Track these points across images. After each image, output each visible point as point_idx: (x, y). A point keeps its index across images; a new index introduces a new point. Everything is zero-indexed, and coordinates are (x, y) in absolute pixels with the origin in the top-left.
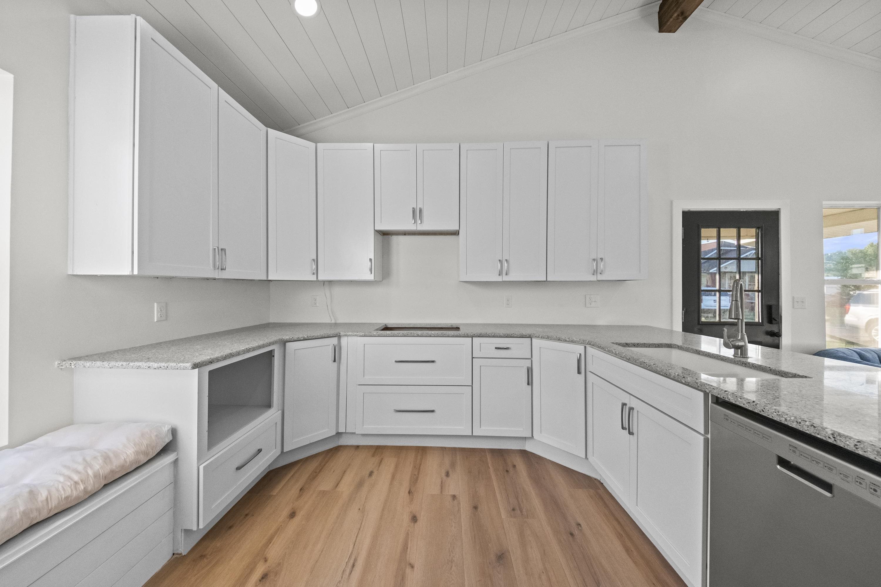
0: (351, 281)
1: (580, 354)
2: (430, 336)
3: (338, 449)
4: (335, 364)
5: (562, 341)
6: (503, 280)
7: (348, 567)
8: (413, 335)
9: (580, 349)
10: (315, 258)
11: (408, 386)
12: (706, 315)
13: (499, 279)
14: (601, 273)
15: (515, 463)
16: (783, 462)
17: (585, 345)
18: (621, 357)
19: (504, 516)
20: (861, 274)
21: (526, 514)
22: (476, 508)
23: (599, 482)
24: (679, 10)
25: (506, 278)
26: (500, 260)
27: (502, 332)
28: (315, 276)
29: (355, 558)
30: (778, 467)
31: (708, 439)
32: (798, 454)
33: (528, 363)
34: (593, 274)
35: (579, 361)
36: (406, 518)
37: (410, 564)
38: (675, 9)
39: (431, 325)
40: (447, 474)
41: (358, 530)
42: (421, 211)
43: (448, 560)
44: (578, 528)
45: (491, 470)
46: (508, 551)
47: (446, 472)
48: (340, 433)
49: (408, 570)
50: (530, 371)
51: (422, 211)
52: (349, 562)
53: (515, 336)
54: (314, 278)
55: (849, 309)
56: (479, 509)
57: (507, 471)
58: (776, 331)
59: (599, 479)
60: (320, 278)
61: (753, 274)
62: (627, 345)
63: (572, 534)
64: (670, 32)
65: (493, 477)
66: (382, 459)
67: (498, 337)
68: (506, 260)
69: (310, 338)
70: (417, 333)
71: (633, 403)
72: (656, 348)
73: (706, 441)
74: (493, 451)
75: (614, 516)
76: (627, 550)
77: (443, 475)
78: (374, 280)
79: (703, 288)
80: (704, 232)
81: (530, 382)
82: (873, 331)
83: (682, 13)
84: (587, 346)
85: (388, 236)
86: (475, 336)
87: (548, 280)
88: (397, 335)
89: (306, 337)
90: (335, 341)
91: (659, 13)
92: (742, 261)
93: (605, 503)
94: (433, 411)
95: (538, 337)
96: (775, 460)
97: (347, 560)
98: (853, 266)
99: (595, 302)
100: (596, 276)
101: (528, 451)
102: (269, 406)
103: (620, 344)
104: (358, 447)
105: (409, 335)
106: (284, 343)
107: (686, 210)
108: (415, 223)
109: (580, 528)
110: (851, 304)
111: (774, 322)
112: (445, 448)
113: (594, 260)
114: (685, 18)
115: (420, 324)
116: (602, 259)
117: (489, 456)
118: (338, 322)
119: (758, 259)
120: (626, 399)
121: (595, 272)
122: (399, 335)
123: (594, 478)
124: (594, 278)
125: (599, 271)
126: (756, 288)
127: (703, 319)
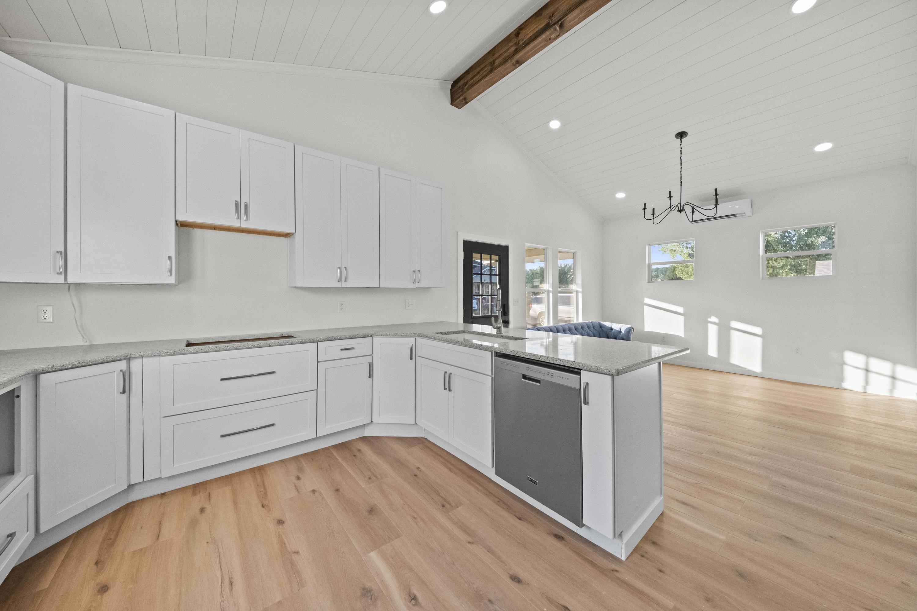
0: (122, 285)
1: (412, 345)
2: (270, 346)
3: (129, 507)
4: (124, 396)
5: (398, 336)
6: (342, 286)
7: (225, 587)
8: (247, 346)
9: (411, 340)
10: (62, 250)
11: (239, 405)
12: (475, 312)
13: (338, 285)
14: (418, 282)
15: (359, 448)
16: (524, 377)
17: (415, 337)
18: (443, 341)
19: (363, 485)
20: (539, 285)
21: (380, 477)
22: (337, 490)
23: (424, 438)
24: (463, 96)
25: (344, 285)
26: (339, 268)
27: (346, 334)
28: (62, 276)
29: (229, 576)
30: (523, 379)
31: (493, 377)
32: (529, 370)
33: (369, 359)
34: (413, 283)
35: (411, 350)
36: (272, 526)
37: (294, 552)
38: (461, 94)
39: (255, 336)
40: (298, 478)
41: (218, 558)
42: (246, 206)
43: (329, 533)
44: (418, 470)
45: (340, 460)
46: (376, 505)
47: (296, 477)
48: (131, 485)
49: (295, 557)
50: (371, 366)
51: (248, 206)
52: (223, 583)
53: (359, 336)
54: (60, 279)
55: (531, 307)
56: (341, 490)
57: (355, 456)
58: (507, 320)
59: (423, 436)
60: (70, 280)
61: (488, 284)
62: (446, 333)
63: (416, 475)
64: (457, 107)
65: (344, 464)
66: (210, 494)
67: (344, 339)
68: (345, 268)
69: (83, 364)
70: (252, 345)
71: (451, 370)
72: (457, 334)
73: (492, 378)
74: (336, 447)
75: (438, 454)
76: (450, 470)
77: (294, 480)
78: (175, 284)
79: (474, 294)
80: (474, 255)
81: (371, 376)
82: (541, 319)
83: (465, 99)
84: (417, 338)
85: (187, 228)
86: (321, 341)
87: (381, 287)
88: (224, 349)
89: (76, 363)
90: (122, 365)
91: (451, 90)
92: (492, 276)
93: (432, 450)
94: (273, 425)
95: (379, 335)
96: (521, 376)
97: (220, 583)
98: (535, 280)
99: (412, 305)
100: (415, 284)
101: (367, 436)
102: (11, 472)
103: (442, 333)
104: (163, 495)
105: (242, 346)
106: (36, 376)
107: (465, 240)
108: (238, 218)
109: (420, 470)
110: (532, 304)
111: (506, 314)
112: (285, 460)
113: (414, 271)
114: (466, 103)
115: (240, 336)
116: (419, 271)
117: (334, 453)
118: (95, 343)
119: (499, 275)
120: (447, 369)
121: (415, 281)
122: (228, 349)
123: (420, 437)
124: (413, 286)
125: (417, 281)
126: (490, 294)
127: (474, 315)
